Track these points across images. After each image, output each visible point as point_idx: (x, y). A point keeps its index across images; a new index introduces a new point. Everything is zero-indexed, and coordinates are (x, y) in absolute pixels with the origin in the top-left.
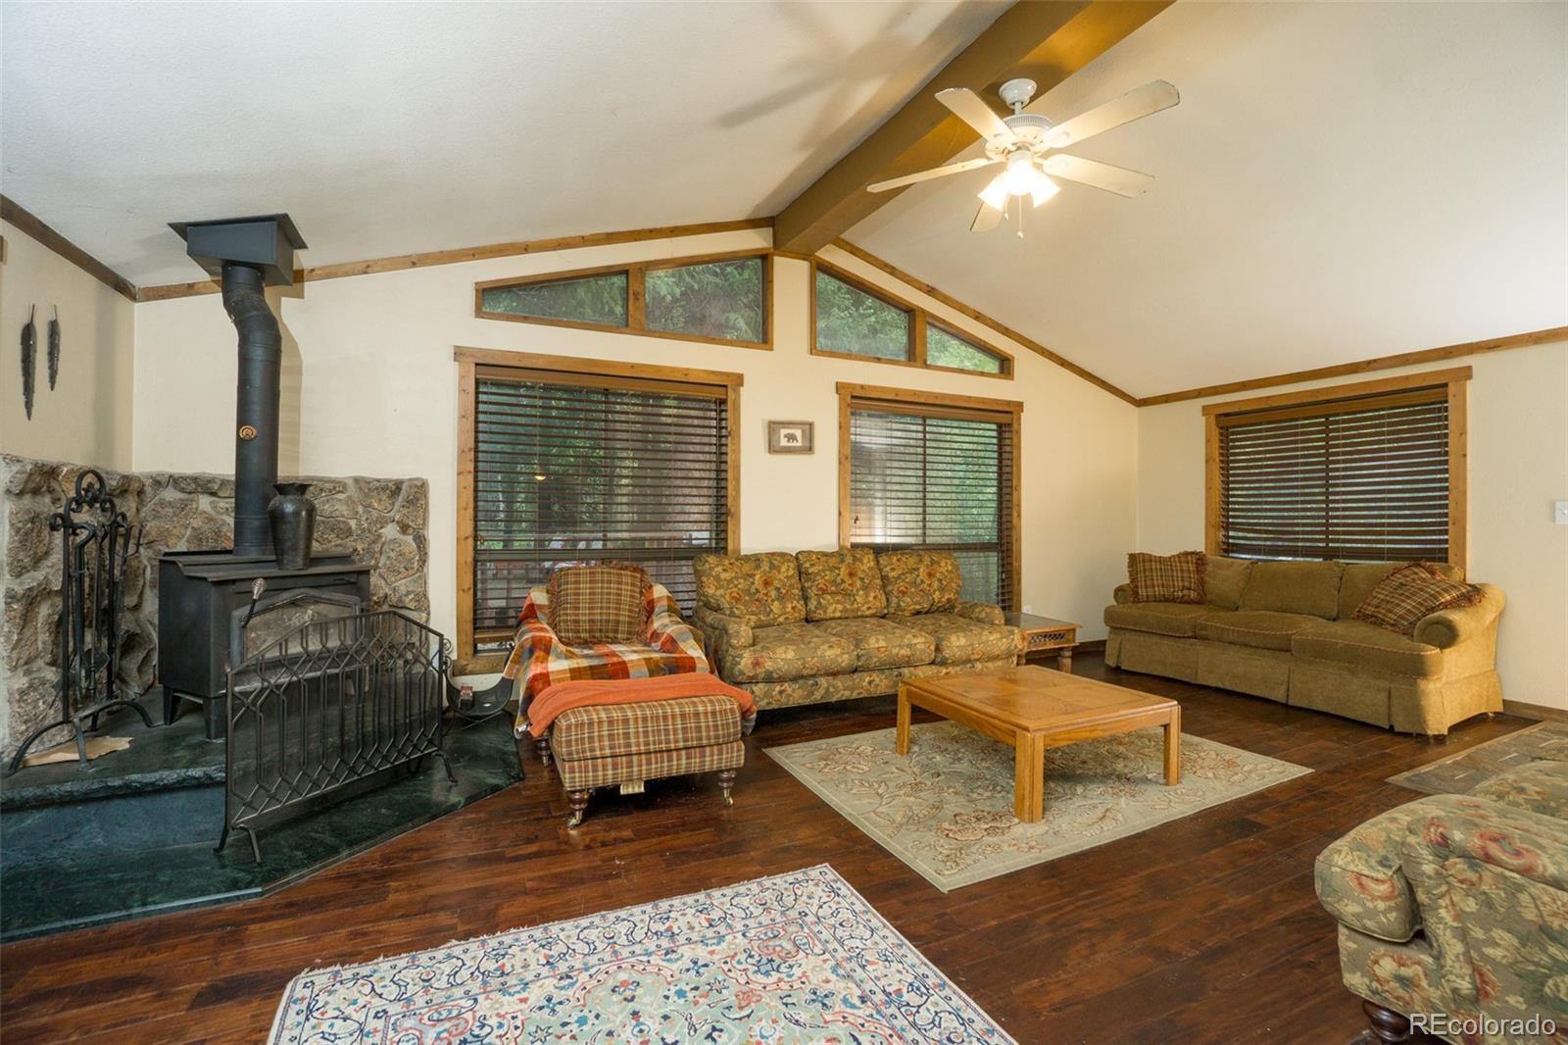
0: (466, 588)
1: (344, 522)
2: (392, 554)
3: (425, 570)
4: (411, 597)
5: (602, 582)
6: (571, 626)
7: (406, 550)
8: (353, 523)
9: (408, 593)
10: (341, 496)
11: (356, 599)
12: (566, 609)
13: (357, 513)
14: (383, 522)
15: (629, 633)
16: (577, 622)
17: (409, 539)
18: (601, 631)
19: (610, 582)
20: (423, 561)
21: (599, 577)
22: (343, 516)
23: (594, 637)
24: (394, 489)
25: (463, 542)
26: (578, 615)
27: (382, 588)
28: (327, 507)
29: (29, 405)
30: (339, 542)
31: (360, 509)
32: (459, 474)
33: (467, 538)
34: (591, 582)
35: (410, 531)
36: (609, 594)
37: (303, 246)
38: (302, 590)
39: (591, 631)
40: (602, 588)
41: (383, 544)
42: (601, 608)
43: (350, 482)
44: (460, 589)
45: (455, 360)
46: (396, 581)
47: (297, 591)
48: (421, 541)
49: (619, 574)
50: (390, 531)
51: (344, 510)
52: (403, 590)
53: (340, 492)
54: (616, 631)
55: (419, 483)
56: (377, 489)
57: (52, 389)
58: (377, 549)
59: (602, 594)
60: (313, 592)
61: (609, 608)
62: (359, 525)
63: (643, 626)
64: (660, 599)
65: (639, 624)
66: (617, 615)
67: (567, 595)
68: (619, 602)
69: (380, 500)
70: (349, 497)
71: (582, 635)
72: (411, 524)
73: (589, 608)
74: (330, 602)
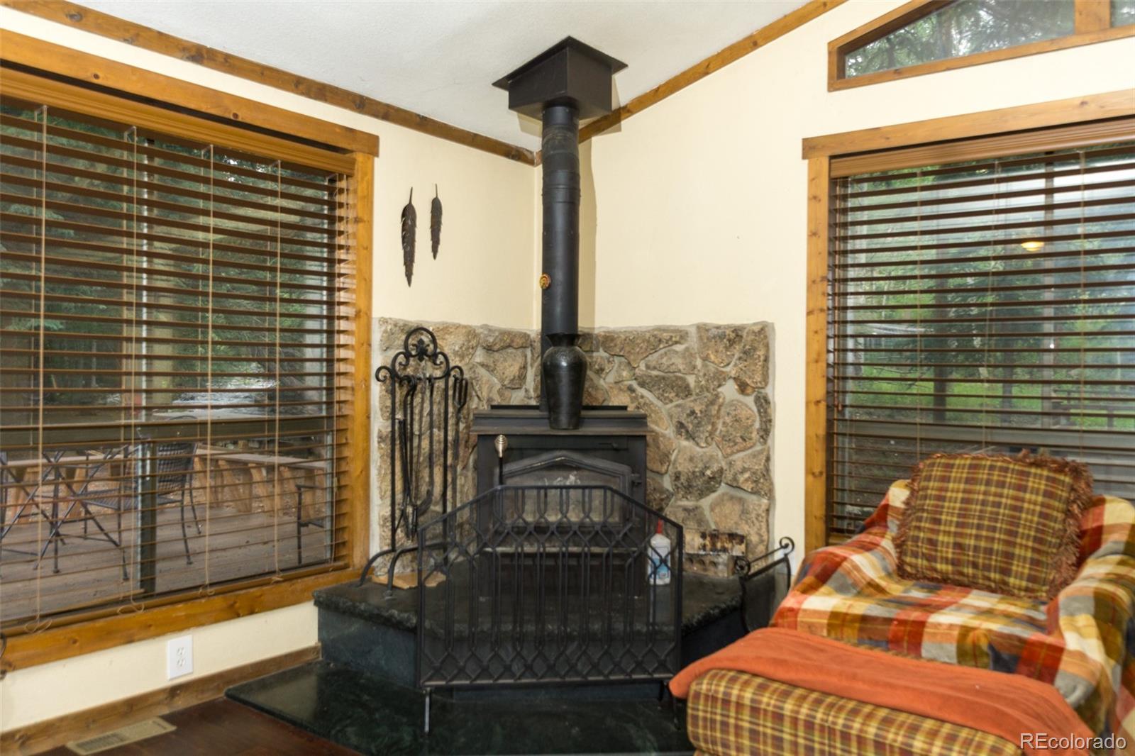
0: (817, 470)
1: (681, 378)
2: (728, 420)
3: (769, 442)
4: (747, 475)
5: (988, 483)
6: (924, 548)
7: (743, 413)
8: (691, 380)
9: (744, 470)
10: (679, 348)
11: (624, 468)
12: (920, 519)
13: (694, 367)
14: (720, 378)
15: (1032, 579)
16: (932, 543)
17: (750, 400)
18: (975, 565)
19: (1002, 484)
20: (766, 430)
21: (983, 476)
22: (679, 371)
23: (962, 574)
24: (733, 336)
25: (813, 407)
26: (937, 532)
27: (717, 461)
28: (664, 360)
29: (409, 274)
30: (680, 401)
31: (699, 362)
32: (809, 313)
33: (818, 402)
34: (968, 481)
35: (749, 390)
36: (998, 505)
37: (621, 66)
38: (564, 452)
39: (954, 563)
40: (985, 493)
41: (720, 406)
42: (979, 527)
43: (693, 331)
44: (809, 472)
45: (804, 157)
46: (733, 453)
47: (558, 453)
48: (764, 404)
49: (1022, 473)
50: (729, 390)
51: (680, 363)
52: (739, 465)
53: (676, 343)
54: (1006, 572)
55: (757, 329)
56: (714, 337)
57: (435, 257)
58: (714, 412)
59: (984, 503)
60: (575, 456)
61: (994, 529)
62: (698, 382)
63: (1065, 573)
64: (1114, 528)
65: (1057, 567)
66: (1007, 543)
67: (925, 497)
68: (1014, 522)
69: (717, 351)
70: (687, 349)
71: (939, 566)
72: (749, 382)
73: (958, 525)
74: (593, 469)
